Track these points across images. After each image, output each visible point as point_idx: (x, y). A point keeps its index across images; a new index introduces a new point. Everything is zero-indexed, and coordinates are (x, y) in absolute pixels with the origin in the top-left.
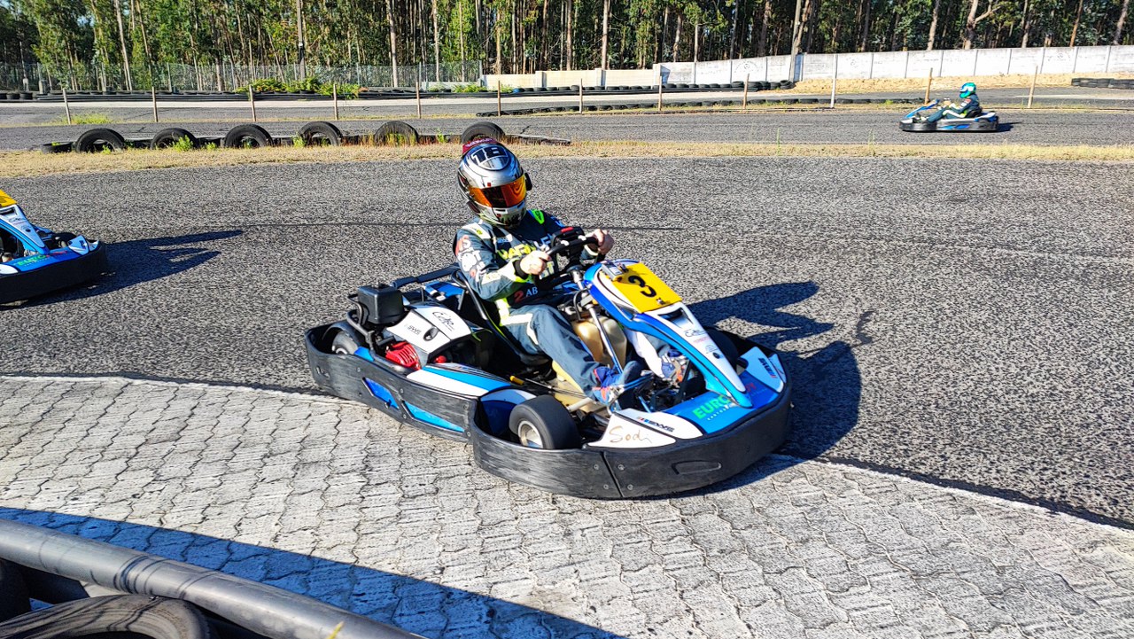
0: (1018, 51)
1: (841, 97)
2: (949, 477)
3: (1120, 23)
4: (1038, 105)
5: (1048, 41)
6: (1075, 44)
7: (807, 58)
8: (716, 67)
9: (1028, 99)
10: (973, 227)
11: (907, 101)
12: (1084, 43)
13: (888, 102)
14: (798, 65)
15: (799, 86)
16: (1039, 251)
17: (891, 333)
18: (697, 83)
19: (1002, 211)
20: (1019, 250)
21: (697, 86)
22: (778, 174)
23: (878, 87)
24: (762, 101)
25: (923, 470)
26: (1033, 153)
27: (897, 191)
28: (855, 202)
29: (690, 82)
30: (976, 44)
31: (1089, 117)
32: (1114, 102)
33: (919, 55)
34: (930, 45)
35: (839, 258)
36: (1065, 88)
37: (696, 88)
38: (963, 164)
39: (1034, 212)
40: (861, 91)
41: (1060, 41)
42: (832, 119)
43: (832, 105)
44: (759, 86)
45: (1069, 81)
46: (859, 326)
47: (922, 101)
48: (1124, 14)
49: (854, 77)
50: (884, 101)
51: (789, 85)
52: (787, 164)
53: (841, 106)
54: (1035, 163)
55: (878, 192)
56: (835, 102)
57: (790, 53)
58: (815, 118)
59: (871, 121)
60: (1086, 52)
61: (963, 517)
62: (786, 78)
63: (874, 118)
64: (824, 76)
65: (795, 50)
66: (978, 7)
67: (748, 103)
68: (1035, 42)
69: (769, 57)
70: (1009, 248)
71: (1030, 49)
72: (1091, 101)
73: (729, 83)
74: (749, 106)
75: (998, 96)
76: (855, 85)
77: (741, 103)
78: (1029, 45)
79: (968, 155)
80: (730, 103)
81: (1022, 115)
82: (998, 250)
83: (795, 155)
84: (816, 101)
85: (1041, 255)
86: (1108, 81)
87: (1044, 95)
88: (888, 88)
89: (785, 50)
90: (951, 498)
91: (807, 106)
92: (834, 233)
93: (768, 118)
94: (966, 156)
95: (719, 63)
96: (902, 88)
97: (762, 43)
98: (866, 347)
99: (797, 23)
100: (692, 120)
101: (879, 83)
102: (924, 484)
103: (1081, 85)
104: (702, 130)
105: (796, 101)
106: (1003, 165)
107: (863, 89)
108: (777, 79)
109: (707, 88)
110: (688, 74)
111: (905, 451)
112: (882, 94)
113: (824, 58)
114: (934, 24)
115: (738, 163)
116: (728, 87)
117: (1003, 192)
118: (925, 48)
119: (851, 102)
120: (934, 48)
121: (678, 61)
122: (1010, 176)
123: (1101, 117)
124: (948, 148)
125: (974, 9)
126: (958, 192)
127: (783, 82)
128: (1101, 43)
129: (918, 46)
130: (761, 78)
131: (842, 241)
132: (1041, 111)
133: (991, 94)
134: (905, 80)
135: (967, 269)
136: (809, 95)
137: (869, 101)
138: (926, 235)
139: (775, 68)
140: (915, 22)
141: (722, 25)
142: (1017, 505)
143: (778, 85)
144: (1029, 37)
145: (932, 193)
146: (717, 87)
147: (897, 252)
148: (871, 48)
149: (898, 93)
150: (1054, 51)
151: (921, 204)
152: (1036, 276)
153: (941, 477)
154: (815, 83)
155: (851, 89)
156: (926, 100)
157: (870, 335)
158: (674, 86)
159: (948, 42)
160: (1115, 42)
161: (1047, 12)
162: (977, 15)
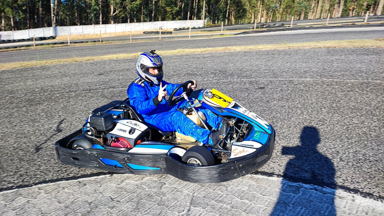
0: (127, 24)
1: (73, 41)
2: (79, 175)
3: (153, 15)
4: (134, 40)
5: (135, 21)
6: (143, 22)
7: (59, 28)
8: (22, 32)
9: (130, 39)
10: (104, 83)
11: (95, 41)
12: (145, 21)
13: (89, 42)
14: (55, 30)
15: (57, 38)
16: (122, 88)
17: (70, 126)
18: (15, 39)
19: (113, 76)
20: (117, 88)
21: (15, 40)
22: (38, 73)
23: (86, 37)
24: (42, 44)
25: (71, 175)
26: (126, 56)
27: (82, 73)
28: (66, 80)
29: (11, 38)
30: (115, 23)
31: (146, 43)
32: (153, 38)
33: (98, 26)
34: (101, 23)
35: (56, 101)
36: (141, 35)
37: (14, 41)
38: (105, 62)
39: (122, 75)
40: (80, 39)
41: (139, 21)
42: (68, 49)
43: (69, 44)
44: (42, 39)
45: (142, 33)
46: (58, 126)
47: (99, 41)
48: (153, 12)
49: (77, 34)
50: (87, 42)
51: (53, 38)
52: (43, 68)
53: (73, 44)
54: (126, 59)
55: (75, 74)
56: (70, 43)
57: (52, 26)
58: (62, 50)
59: (82, 49)
60: (145, 23)
61: (82, 188)
62: (52, 35)
63: (83, 48)
64: (66, 34)
65: (54, 25)
66: (114, 10)
67: (36, 45)
68: (132, 21)
69: (44, 28)
70: (113, 88)
71: (131, 24)
72: (147, 38)
73: (28, 38)
74: (37, 47)
75: (123, 38)
76: (78, 37)
77: (32, 45)
78: (130, 22)
79: (108, 58)
80: (29, 46)
81: (129, 44)
82: (110, 89)
83: (47, 64)
84: (63, 43)
85: (122, 89)
86: (152, 32)
87: (135, 37)
88: (90, 37)
89: (50, 25)
90: (79, 183)
91: (60, 45)
92: (55, 92)
93: (44, 51)
94: (106, 59)
95: (23, 31)
96: (94, 37)
97: (41, 23)
98: (59, 134)
99: (52, 15)
100: (11, 54)
101: (87, 36)
102: (70, 181)
103: (146, 34)
104: (15, 58)
105: (56, 43)
106: (117, 61)
107: (81, 38)
108: (49, 36)
109: (19, 41)
110: (10, 36)
111: (66, 170)
112: (87, 40)
113: (65, 28)
114: (101, 16)
115: (22, 70)
116: (29, 40)
117: (115, 69)
118: (99, 24)
119: (76, 43)
120: (103, 24)
121: (5, 30)
122: (118, 64)
123: (149, 43)
124: (102, 57)
125: (112, 11)
126: (101, 71)
127: (51, 37)
128: (150, 21)
129: (97, 23)
130: (42, 36)
131: (58, 95)
132: (134, 42)
133: (121, 38)
134: (95, 34)
135: (100, 98)
136: (61, 41)
137: (82, 42)
138: (88, 88)
139: (47, 32)
140: (95, 15)
141: (22, 16)
142: (101, 177)
143: (49, 38)
144: (130, 20)
145: (93, 73)
146: (23, 40)
147: (77, 96)
148: (81, 24)
149: (93, 39)
150: (137, 24)
151: (89, 77)
152: (119, 96)
153: (77, 176)
154: (63, 37)
155: (77, 38)
156: (101, 41)
157: (62, 128)
158: (4, 41)
159: (106, 22)
160: (153, 20)
161: (134, 12)
162: (114, 13)
